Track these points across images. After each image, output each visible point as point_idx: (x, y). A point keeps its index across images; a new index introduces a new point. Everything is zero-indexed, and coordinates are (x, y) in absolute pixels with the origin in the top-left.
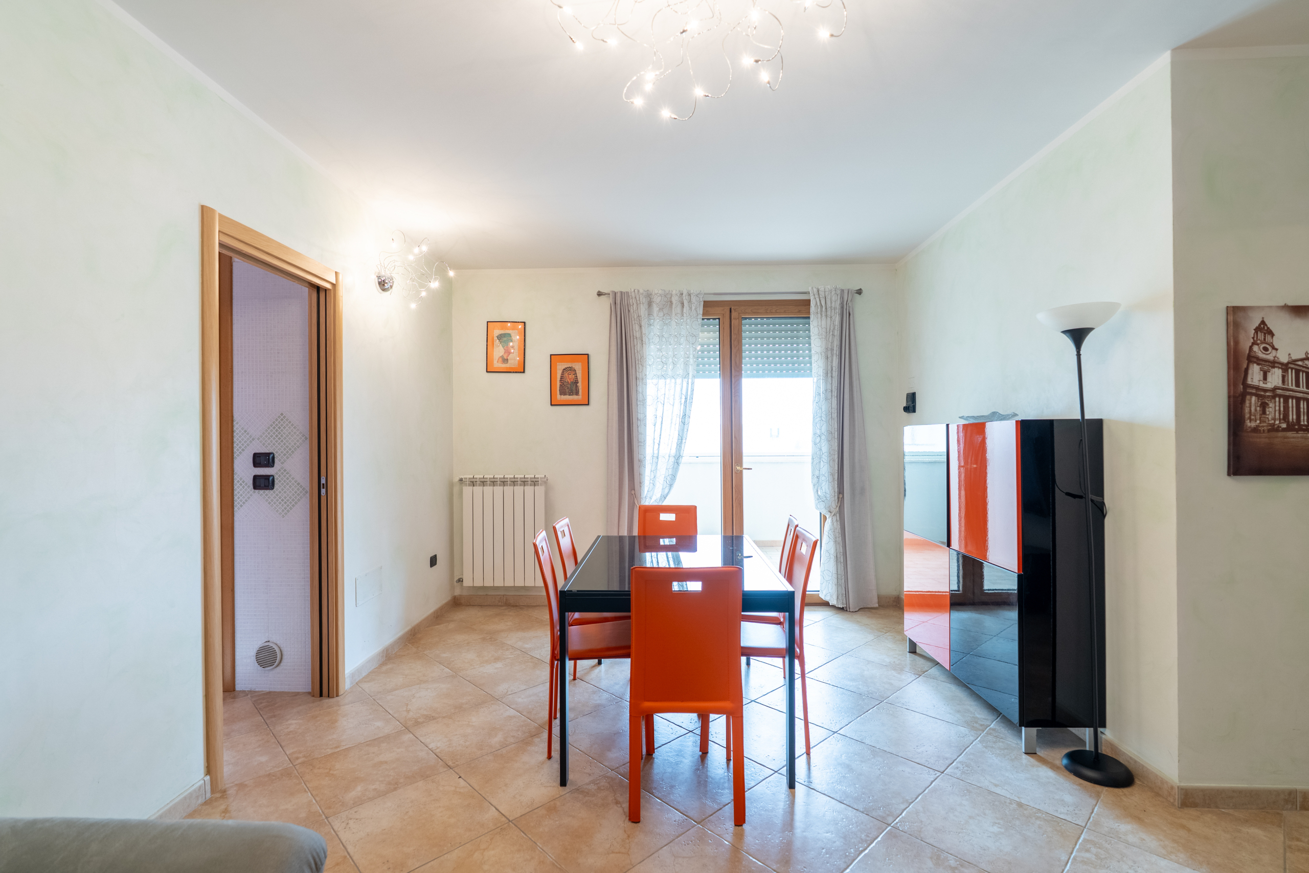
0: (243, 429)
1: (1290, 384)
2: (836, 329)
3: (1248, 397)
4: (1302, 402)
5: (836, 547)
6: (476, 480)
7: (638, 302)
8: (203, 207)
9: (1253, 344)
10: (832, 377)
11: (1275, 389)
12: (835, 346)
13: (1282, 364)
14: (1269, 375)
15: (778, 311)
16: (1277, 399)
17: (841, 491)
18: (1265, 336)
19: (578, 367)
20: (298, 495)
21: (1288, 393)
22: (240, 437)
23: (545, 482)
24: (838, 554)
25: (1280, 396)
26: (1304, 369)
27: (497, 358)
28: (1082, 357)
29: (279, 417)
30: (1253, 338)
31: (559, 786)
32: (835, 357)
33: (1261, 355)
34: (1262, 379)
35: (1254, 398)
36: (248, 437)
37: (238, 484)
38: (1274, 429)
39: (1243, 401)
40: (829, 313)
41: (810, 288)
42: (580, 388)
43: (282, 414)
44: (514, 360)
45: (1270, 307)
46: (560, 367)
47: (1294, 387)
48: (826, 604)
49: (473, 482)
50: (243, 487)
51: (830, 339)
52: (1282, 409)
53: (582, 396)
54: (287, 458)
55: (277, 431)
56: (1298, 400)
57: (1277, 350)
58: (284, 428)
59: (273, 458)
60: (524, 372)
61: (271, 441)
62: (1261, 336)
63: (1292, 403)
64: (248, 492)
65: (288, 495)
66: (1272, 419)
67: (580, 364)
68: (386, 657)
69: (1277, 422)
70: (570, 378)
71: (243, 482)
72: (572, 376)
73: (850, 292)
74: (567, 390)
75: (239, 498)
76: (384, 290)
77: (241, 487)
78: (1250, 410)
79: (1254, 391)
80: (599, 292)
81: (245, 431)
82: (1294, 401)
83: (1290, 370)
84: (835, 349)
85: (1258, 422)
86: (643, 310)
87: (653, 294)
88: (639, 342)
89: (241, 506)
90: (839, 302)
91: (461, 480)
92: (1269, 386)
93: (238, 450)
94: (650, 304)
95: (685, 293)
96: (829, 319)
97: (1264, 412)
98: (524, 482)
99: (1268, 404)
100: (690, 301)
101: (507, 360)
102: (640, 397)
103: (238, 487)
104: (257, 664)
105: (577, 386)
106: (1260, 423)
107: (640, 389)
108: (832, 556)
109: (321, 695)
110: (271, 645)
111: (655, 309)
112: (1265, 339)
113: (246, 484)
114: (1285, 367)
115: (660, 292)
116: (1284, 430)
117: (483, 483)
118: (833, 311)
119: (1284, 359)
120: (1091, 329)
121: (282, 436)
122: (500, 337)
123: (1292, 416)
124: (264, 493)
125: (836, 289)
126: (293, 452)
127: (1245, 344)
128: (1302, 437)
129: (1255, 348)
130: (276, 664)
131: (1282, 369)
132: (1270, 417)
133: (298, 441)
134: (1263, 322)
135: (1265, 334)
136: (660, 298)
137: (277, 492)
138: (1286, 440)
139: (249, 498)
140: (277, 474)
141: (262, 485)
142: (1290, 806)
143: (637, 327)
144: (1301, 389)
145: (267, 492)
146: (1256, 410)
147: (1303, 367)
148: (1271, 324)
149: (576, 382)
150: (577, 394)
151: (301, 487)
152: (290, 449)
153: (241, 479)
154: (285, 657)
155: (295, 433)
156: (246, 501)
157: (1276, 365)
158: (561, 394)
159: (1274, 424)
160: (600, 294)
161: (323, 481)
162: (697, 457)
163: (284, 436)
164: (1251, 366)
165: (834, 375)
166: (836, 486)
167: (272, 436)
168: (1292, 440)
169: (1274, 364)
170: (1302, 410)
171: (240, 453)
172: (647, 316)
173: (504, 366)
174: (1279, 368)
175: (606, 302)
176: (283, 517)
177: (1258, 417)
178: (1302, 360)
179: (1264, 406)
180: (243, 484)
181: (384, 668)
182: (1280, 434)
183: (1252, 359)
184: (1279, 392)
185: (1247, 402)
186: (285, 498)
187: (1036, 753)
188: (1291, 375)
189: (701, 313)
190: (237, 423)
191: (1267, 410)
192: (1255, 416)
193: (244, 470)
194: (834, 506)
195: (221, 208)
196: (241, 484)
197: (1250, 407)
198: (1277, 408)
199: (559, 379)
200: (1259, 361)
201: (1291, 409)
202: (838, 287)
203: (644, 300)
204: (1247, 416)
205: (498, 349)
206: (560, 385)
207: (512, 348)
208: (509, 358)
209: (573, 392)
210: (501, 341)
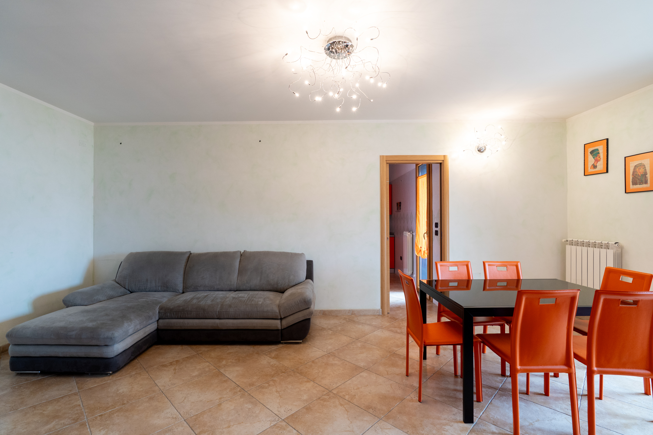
8: (380, 156)
19: (647, 162)
42: (649, 178)
44: (601, 165)
49: (572, 243)
53: (650, 184)
59: (438, 224)
60: (607, 172)
67: (648, 159)
70: (640, 171)
72: (642, 170)
74: (638, 181)
76: (481, 152)
91: (566, 241)
98: (601, 245)
105: (646, 177)
117: (577, 244)
122: (592, 152)
145: (437, 236)
173: (595, 170)
199: (631, 174)
205: (591, 161)
206: (633, 178)
207: (599, 159)
208: (597, 165)
209: (642, 182)
210: (593, 154)
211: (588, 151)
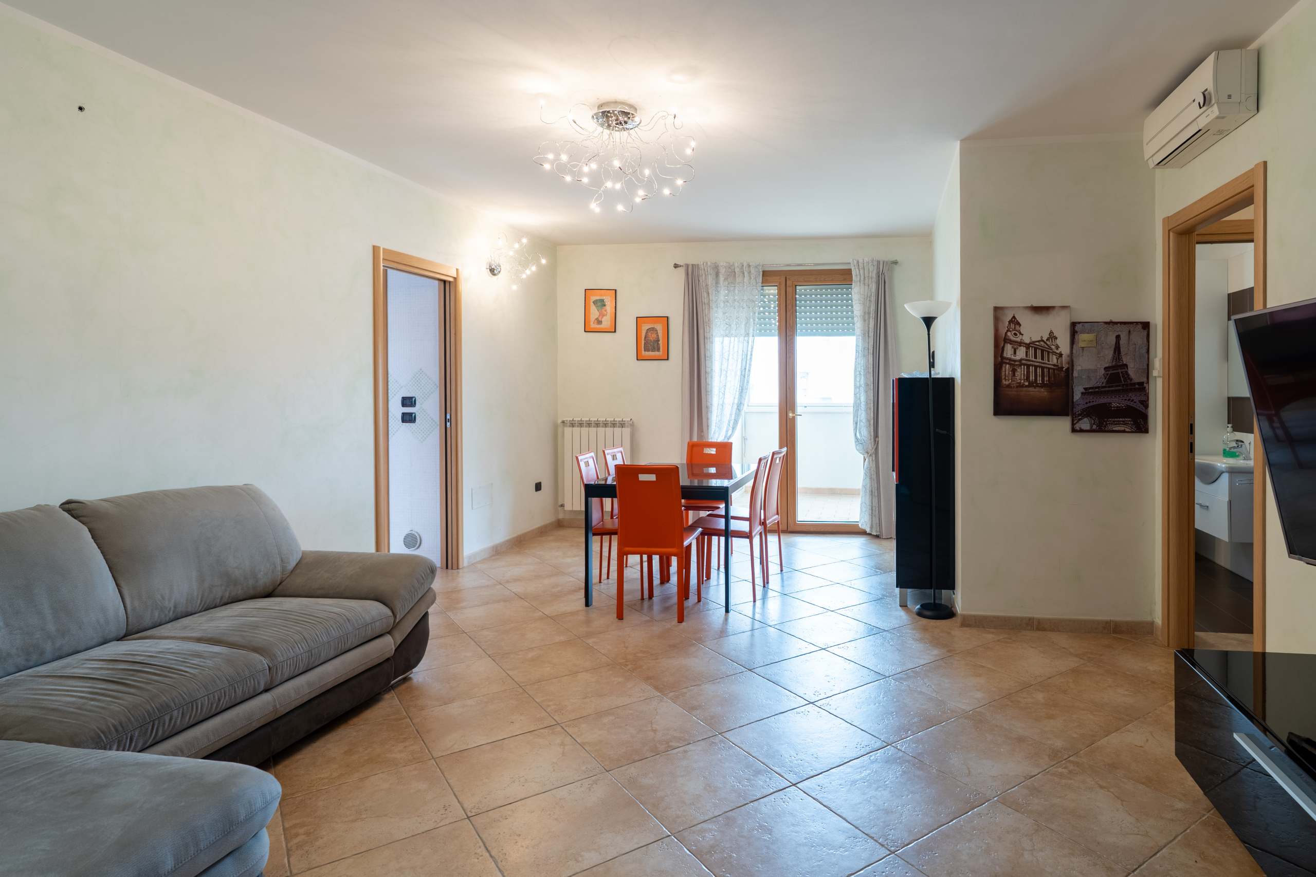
0: (394, 379)
1: (1031, 357)
2: (873, 295)
3: (1004, 365)
4: (1038, 368)
5: (871, 483)
6: (575, 422)
7: (707, 273)
8: (374, 246)
9: (1007, 331)
10: (869, 336)
11: (1021, 360)
12: (872, 310)
13: (1026, 344)
14: (1018, 351)
15: (826, 279)
16: (1023, 367)
17: (876, 436)
18: (1015, 326)
19: (659, 328)
20: (432, 427)
21: (1029, 363)
22: (393, 385)
23: (632, 425)
24: (873, 489)
25: (1024, 365)
26: (1040, 347)
27: (593, 320)
28: (930, 335)
29: (419, 371)
30: (1008, 327)
31: (585, 607)
32: (871, 320)
33: (1013, 338)
34: (1013, 353)
35: (1007, 366)
36: (398, 385)
37: (392, 419)
38: (1020, 386)
39: (1001, 368)
40: (866, 282)
41: (851, 260)
42: (661, 345)
43: (421, 370)
44: (607, 322)
45: (1019, 307)
46: (645, 327)
47: (1033, 359)
48: (863, 533)
49: (572, 424)
50: (395, 421)
51: (868, 304)
52: (1025, 373)
53: (663, 352)
54: (425, 400)
55: (417, 381)
56: (1036, 367)
57: (1022, 335)
58: (423, 379)
59: (415, 400)
60: (615, 332)
61: (414, 389)
62: (1012, 326)
63: (1032, 369)
64: (398, 425)
65: (425, 427)
66: (1019, 379)
67: (661, 325)
68: (496, 552)
69: (1022, 381)
70: (652, 337)
71: (395, 417)
72: (654, 336)
73: (885, 263)
74: (650, 348)
75: (392, 429)
76: (494, 275)
77: (393, 421)
78: (1005, 373)
79: (1008, 361)
80: (675, 264)
81: (396, 381)
82: (1033, 368)
83: (1031, 348)
84: (872, 312)
85: (1010, 381)
86: (710, 280)
87: (720, 266)
88: (707, 306)
89: (394, 434)
90: (875, 272)
91: (563, 422)
92: (1018, 358)
93: (391, 395)
94: (717, 274)
95: (745, 264)
96: (866, 287)
97: (1014, 375)
98: (614, 425)
99: (1017, 370)
100: (750, 272)
101: (601, 321)
102: (708, 354)
103: (392, 421)
104: (404, 546)
105: (658, 344)
106: (1012, 382)
107: (707, 347)
108: (868, 491)
109: (447, 568)
110: (414, 533)
111: (721, 278)
112: (1015, 328)
113: (397, 419)
114: (1028, 346)
115: (725, 264)
116: (1027, 386)
117: (581, 424)
118: (870, 280)
119: (1027, 341)
120: (936, 318)
121: (421, 385)
122: (595, 302)
123: (1032, 378)
124: (409, 425)
125: (872, 261)
126: (428, 396)
127: (1003, 331)
128: (1038, 391)
129: (1009, 334)
130: (417, 546)
131: (1026, 347)
132: (1018, 378)
133: (432, 389)
134: (1014, 317)
135: (1015, 324)
136: (724, 269)
137: (418, 425)
138: (1028, 393)
139: (399, 429)
140: (418, 412)
141: (408, 419)
142: (1029, 628)
143: (705, 295)
144: (1038, 360)
145: (411, 424)
146: (1009, 373)
147: (1039, 346)
148: (1019, 318)
149: (658, 340)
150: (658, 350)
151: (434, 421)
152: (426, 394)
153: (393, 415)
154: (423, 542)
155: (430, 383)
156: (397, 431)
157: (1022, 344)
158: (645, 351)
159: (1020, 383)
160: (676, 266)
161: (448, 417)
162: (805, 407)
163: (423, 385)
164: (1006, 345)
165: (870, 335)
166: (872, 430)
167: (414, 385)
168: (1032, 393)
169: (1021, 344)
170: (1038, 374)
171: (393, 397)
172: (714, 285)
173: (598, 326)
174: (1024, 346)
175: (681, 272)
176: (422, 442)
177: (1010, 378)
178: (1038, 341)
179: (1014, 371)
180: (395, 419)
181: (493, 558)
182: (1024, 389)
183: (1007, 340)
184: (1024, 362)
185: (1004, 368)
186: (423, 429)
187: (907, 606)
188: (1031, 351)
189: (761, 281)
190: (391, 376)
191: (1016, 373)
192: (1008, 377)
193: (396, 409)
194: (870, 448)
195: (383, 245)
196: (393, 419)
197: (1005, 371)
198: (1023, 372)
199: (643, 338)
200: (1011, 342)
201: (1031, 373)
202: (875, 259)
203: (711, 271)
204: (1003, 377)
205: (594, 312)
206: (645, 343)
207: (605, 313)
208: (602, 320)
209: (655, 349)
210: (596, 305)
211: (590, 300)
